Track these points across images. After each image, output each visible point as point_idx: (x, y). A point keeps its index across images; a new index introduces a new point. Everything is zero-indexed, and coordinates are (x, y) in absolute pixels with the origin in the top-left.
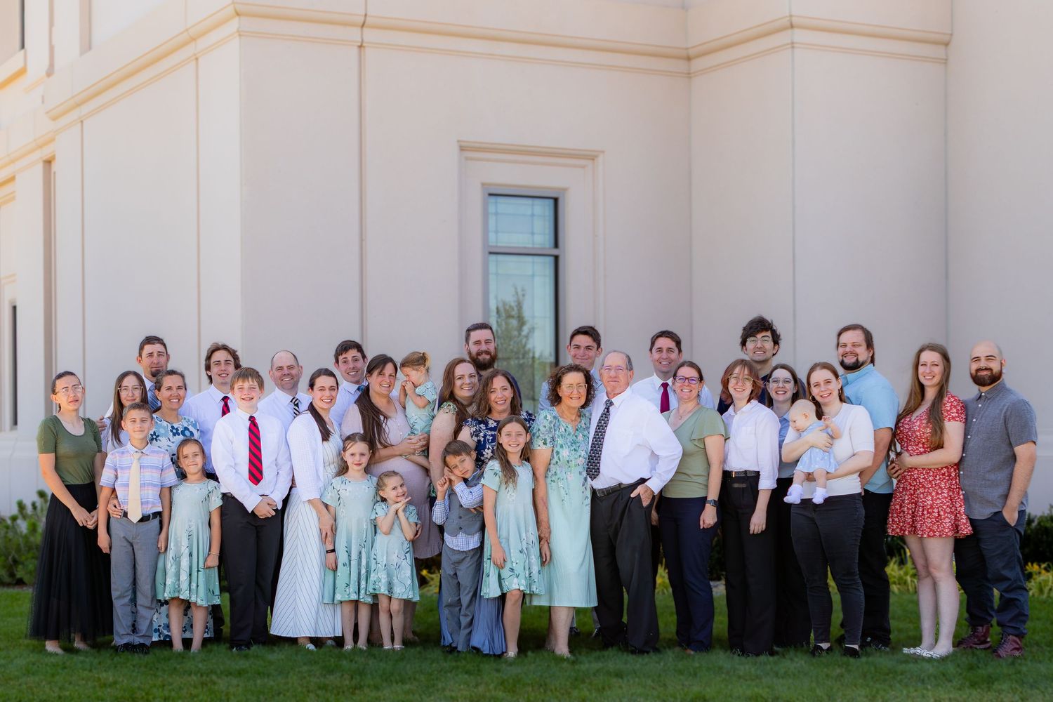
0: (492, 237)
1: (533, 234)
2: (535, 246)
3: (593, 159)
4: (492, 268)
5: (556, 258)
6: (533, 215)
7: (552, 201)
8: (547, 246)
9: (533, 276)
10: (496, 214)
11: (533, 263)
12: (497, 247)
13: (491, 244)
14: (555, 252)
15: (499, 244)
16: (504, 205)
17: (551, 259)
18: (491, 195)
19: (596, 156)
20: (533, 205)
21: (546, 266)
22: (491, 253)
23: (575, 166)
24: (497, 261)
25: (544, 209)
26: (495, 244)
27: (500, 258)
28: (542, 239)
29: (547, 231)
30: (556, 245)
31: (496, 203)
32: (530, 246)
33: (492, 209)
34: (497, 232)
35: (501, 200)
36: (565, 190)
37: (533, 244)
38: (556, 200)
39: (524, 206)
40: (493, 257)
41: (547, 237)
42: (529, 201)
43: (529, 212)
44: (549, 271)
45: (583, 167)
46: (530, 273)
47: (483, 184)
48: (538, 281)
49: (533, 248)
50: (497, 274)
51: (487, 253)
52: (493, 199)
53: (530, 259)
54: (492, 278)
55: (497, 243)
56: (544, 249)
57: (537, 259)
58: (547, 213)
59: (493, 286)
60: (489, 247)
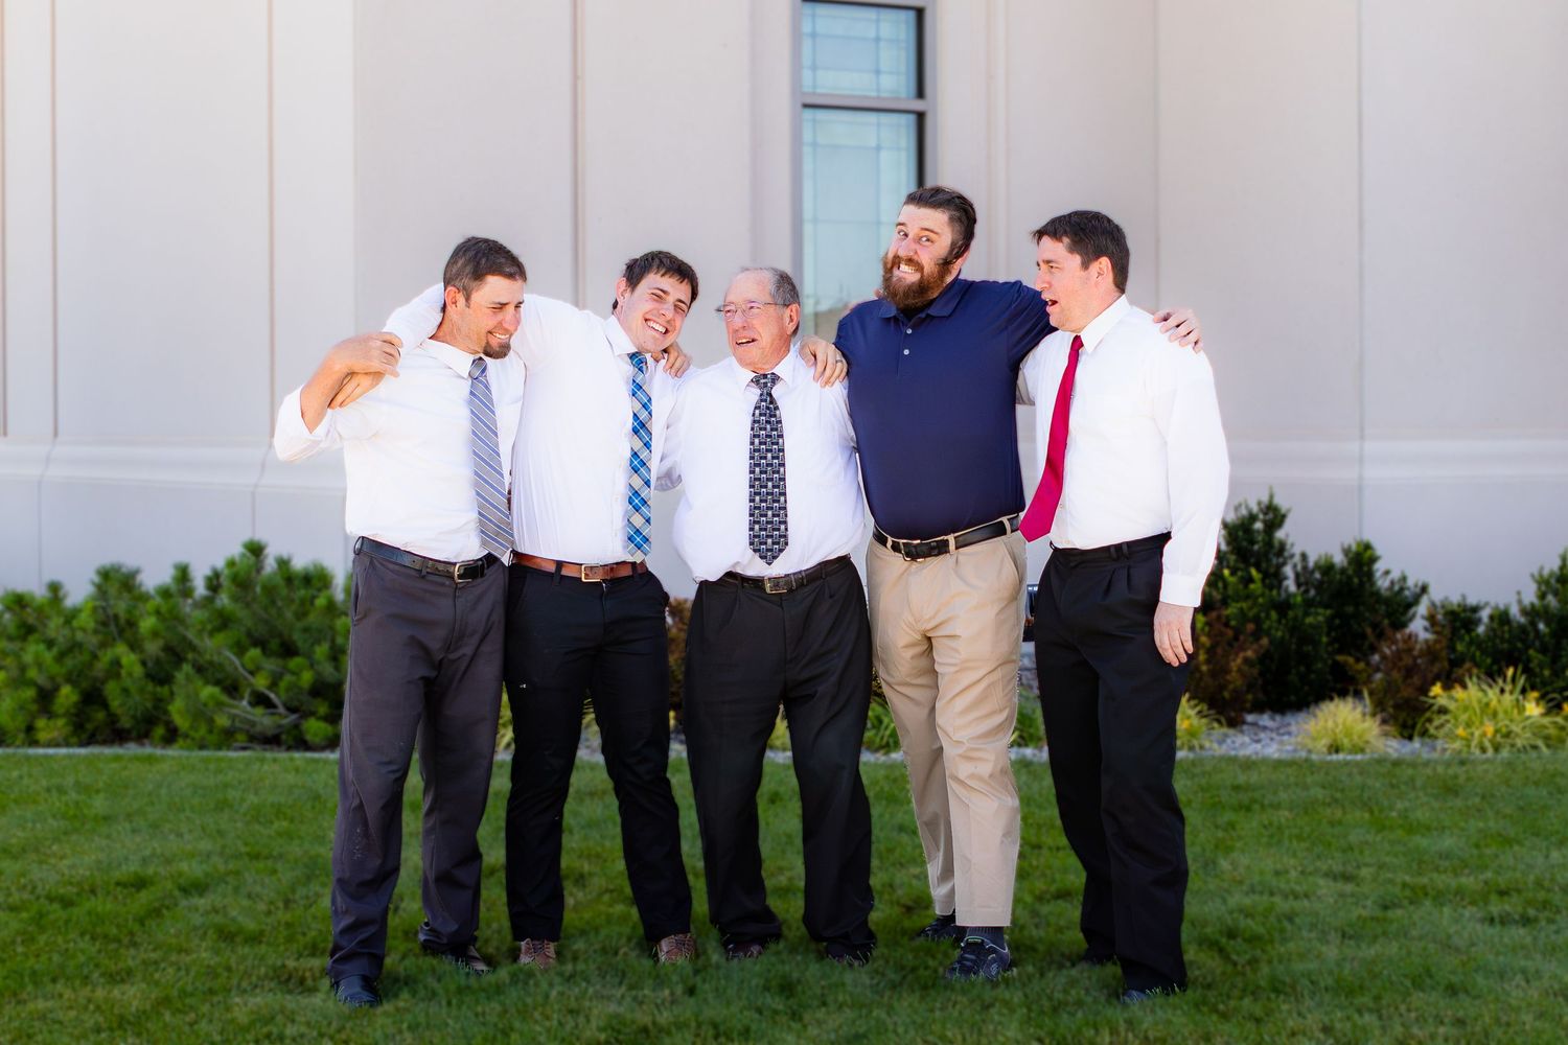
0: (807, 75)
1: (878, 72)
2: (883, 95)
4: (807, 136)
5: (921, 117)
6: (878, 39)
7: (912, 15)
8: (903, 94)
9: (878, 148)
10: (814, 35)
11: (879, 125)
12: (814, 94)
13: (806, 90)
14: (918, 105)
15: (819, 91)
16: (826, 18)
17: (912, 118)
18: (805, 1)
20: (878, 21)
21: (899, 133)
22: (806, 106)
24: (814, 121)
25: (899, 27)
26: (811, 90)
27: (821, 115)
28: (895, 82)
29: (903, 68)
30: (920, 93)
31: (814, 16)
32: (874, 94)
33: (807, 28)
34: (814, 68)
35: (821, 9)
37: (878, 90)
38: (920, 13)
39: (863, 23)
40: (809, 114)
41: (903, 78)
42: (870, 13)
43: (872, 34)
44: (907, 140)
46: (873, 143)
48: (887, 158)
49: (878, 98)
50: (815, 145)
51: (800, 106)
52: (808, 8)
53: (872, 117)
54: (807, 150)
55: (815, 86)
56: (898, 99)
57: (885, 118)
58: (903, 36)
59: (808, 167)
60: (804, 94)
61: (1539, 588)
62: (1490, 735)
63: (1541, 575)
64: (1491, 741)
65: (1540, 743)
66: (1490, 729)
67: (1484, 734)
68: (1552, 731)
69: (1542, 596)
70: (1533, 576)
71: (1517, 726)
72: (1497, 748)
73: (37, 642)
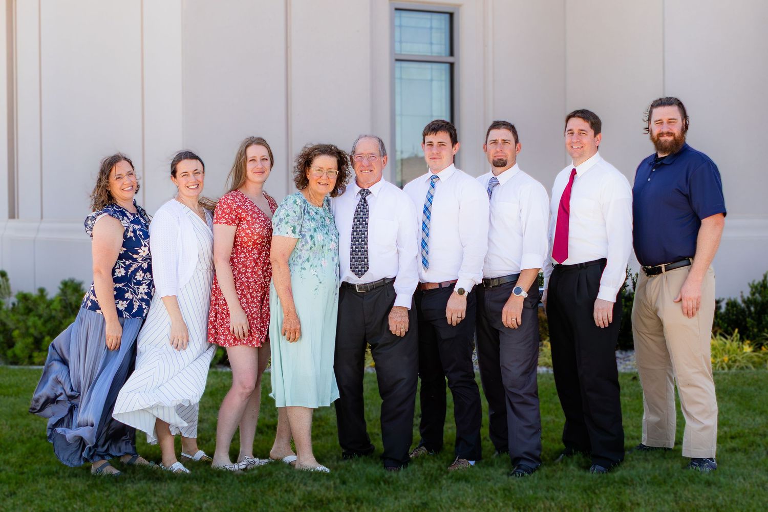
0: (397, 45)
1: (431, 44)
2: (434, 54)
4: (397, 74)
5: (452, 65)
6: (431, 28)
7: (447, 16)
8: (443, 55)
9: (432, 80)
10: (400, 26)
11: (432, 69)
12: (401, 54)
13: (397, 52)
14: (451, 59)
15: (403, 53)
16: (407, 18)
17: (448, 66)
18: (397, 9)
20: (431, 19)
21: (442, 72)
22: (397, 60)
24: (401, 67)
25: (441, 23)
26: (399, 52)
27: (405, 64)
28: (439, 48)
29: (443, 42)
30: (452, 53)
31: (400, 17)
32: (429, 54)
33: (397, 22)
34: (401, 42)
35: (404, 14)
36: (458, 6)
37: (432, 53)
38: (451, 15)
39: (424, 20)
40: (398, 64)
41: (443, 47)
42: (428, 16)
43: (429, 26)
44: (445, 77)
46: (429, 78)
48: (435, 84)
49: (432, 56)
50: (401, 78)
51: (394, 60)
52: (398, 13)
53: (428, 66)
54: (397, 81)
55: (401, 51)
56: (441, 56)
57: (435, 66)
58: (443, 26)
59: (398, 89)
60: (396, 54)
61: (752, 290)
62: (726, 361)
63: (753, 284)
64: (727, 364)
65: (751, 365)
66: (726, 358)
67: (723, 361)
68: (756, 359)
69: (753, 294)
70: (749, 284)
71: (739, 357)
72: (730, 367)
73: (34, 316)
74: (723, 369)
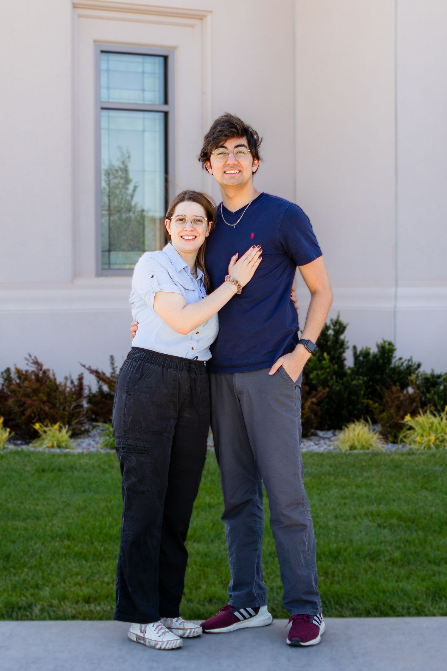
0: (104, 93)
1: (143, 90)
2: (146, 102)
3: (202, 19)
4: (104, 124)
5: (166, 114)
6: (143, 73)
7: (161, 60)
8: (157, 103)
9: (143, 131)
10: (108, 70)
11: (144, 118)
12: (108, 102)
13: (103, 100)
14: (165, 108)
15: (111, 100)
16: (115, 62)
17: (162, 115)
18: (103, 52)
19: (205, 16)
20: (143, 63)
21: (155, 122)
22: (103, 109)
23: (185, 25)
24: (109, 117)
25: (155, 66)
26: (106, 100)
27: (112, 113)
28: (152, 95)
29: (157, 88)
30: (166, 102)
31: (108, 60)
32: (141, 102)
33: (104, 66)
34: (108, 88)
35: (112, 57)
36: (174, 48)
37: (144, 100)
38: (166, 58)
39: (135, 64)
40: (105, 113)
41: (157, 94)
42: (140, 59)
43: (140, 70)
44: (159, 127)
45: (192, 26)
46: (141, 128)
47: (95, 41)
48: (148, 136)
49: (144, 104)
50: (109, 129)
51: (99, 109)
52: (105, 56)
53: (140, 115)
54: (104, 133)
55: (109, 98)
56: (154, 105)
57: (148, 115)
58: (157, 71)
59: (104, 141)
60: (101, 102)
62: (433, 441)
64: (434, 444)
66: (433, 438)
67: (429, 441)
72: (437, 447)
74: (429, 448)
